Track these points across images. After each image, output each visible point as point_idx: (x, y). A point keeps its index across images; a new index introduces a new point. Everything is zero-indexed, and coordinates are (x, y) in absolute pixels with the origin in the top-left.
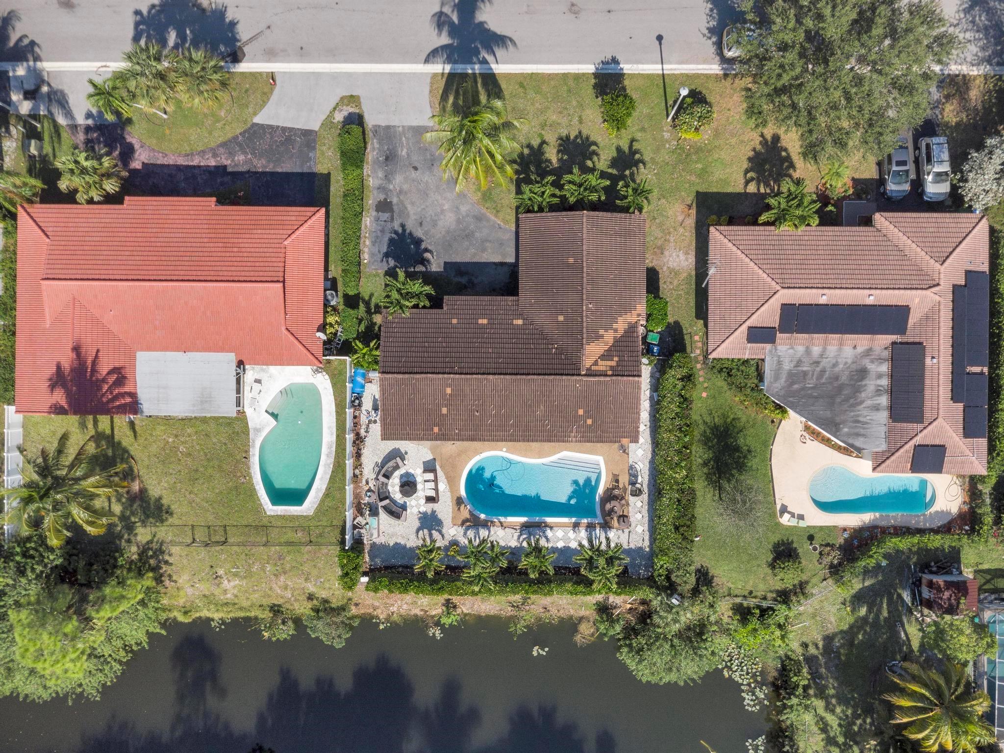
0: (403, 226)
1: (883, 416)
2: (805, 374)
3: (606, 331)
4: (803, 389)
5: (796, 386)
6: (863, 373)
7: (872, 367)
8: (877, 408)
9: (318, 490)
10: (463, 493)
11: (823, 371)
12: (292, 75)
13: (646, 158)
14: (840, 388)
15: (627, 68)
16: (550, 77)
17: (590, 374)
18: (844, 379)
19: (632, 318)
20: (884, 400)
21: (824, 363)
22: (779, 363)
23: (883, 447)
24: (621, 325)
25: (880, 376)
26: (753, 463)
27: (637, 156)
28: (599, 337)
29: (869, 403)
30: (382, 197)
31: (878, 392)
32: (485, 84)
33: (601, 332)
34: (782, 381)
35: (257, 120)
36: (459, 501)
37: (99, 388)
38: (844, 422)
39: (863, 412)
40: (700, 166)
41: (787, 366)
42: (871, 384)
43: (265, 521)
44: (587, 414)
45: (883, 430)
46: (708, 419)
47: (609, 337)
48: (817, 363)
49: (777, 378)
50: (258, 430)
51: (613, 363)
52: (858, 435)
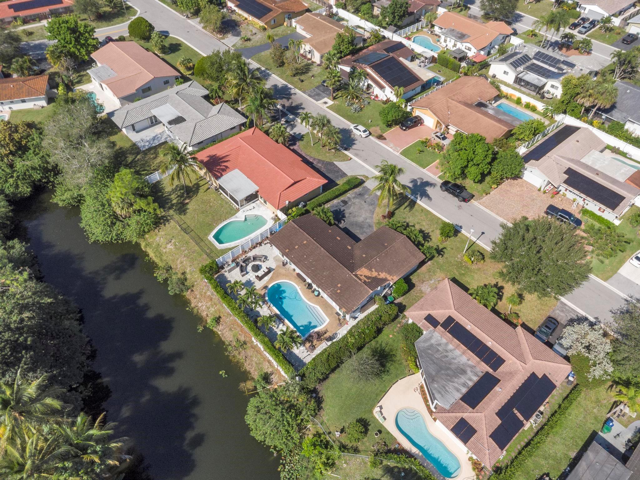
0: (344, 210)
1: (459, 396)
2: (438, 350)
3: (376, 271)
4: (432, 355)
5: (430, 351)
6: (463, 372)
7: (469, 373)
8: (458, 390)
9: (230, 245)
10: (270, 286)
11: (447, 356)
12: (356, 162)
13: (445, 256)
14: (448, 369)
15: (463, 231)
16: (434, 215)
17: (356, 275)
18: (453, 367)
19: (389, 277)
20: (464, 390)
21: (450, 354)
22: (431, 338)
23: (447, 407)
24: (383, 275)
25: (470, 380)
26: (385, 377)
27: (442, 253)
28: (370, 270)
29: (456, 385)
30: (347, 200)
31: (464, 385)
32: (410, 202)
33: (373, 270)
34: (426, 345)
35: (335, 162)
36: (265, 287)
37: (217, 166)
38: (438, 382)
39: (450, 387)
40: (463, 272)
41: (433, 341)
42: (463, 379)
43: (204, 239)
44: (340, 288)
45: (452, 401)
46: (384, 345)
47: (374, 274)
48: (447, 351)
49: (425, 342)
50: (236, 217)
51: (367, 281)
52: (440, 392)
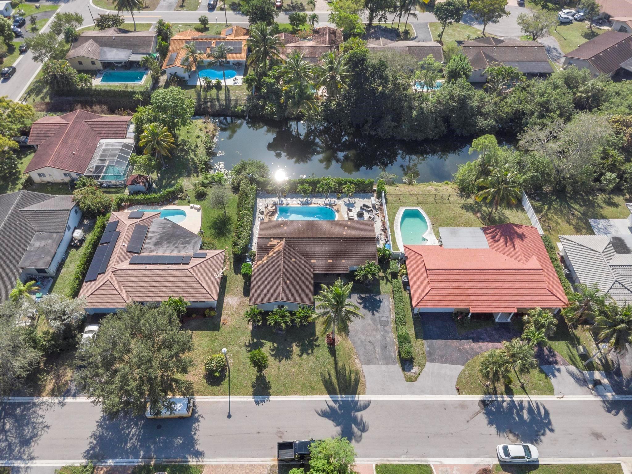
1: (151, 230)
2: (183, 244)
4: (184, 239)
5: (187, 239)
6: (156, 244)
7: (151, 246)
8: (153, 232)
9: (399, 214)
11: (174, 245)
12: (448, 393)
13: (244, 348)
14: (168, 239)
15: (250, 399)
16: (296, 393)
17: (280, 239)
18: (165, 242)
19: (260, 263)
20: (149, 235)
21: (173, 248)
22: (193, 247)
23: (154, 220)
24: (265, 259)
25: (149, 243)
27: (249, 349)
29: (156, 234)
30: (386, 328)
31: (151, 238)
32: (334, 389)
33: (275, 255)
34: (193, 241)
35: (462, 367)
36: (338, 211)
38: (169, 227)
39: (160, 231)
41: (190, 247)
42: (154, 240)
43: (420, 205)
45: (153, 225)
47: (271, 254)
48: (176, 248)
49: (196, 243)
50: (430, 233)
51: (270, 243)
52: (164, 224)
